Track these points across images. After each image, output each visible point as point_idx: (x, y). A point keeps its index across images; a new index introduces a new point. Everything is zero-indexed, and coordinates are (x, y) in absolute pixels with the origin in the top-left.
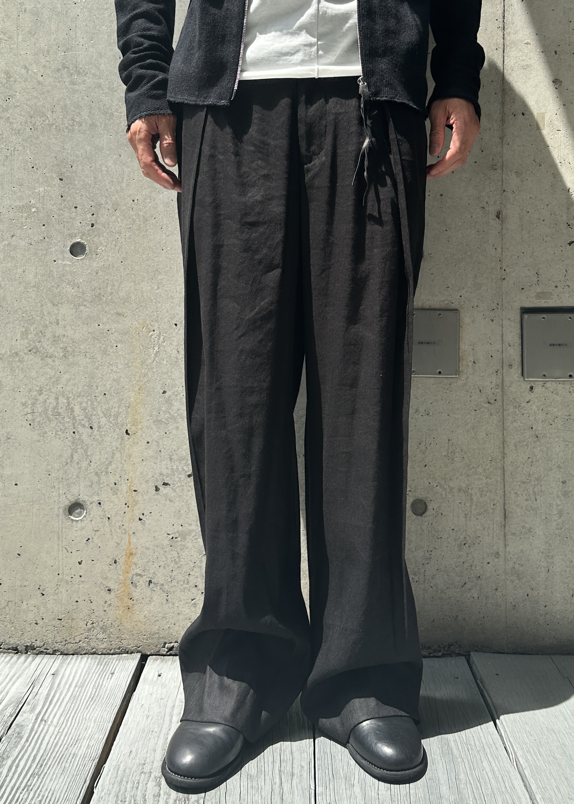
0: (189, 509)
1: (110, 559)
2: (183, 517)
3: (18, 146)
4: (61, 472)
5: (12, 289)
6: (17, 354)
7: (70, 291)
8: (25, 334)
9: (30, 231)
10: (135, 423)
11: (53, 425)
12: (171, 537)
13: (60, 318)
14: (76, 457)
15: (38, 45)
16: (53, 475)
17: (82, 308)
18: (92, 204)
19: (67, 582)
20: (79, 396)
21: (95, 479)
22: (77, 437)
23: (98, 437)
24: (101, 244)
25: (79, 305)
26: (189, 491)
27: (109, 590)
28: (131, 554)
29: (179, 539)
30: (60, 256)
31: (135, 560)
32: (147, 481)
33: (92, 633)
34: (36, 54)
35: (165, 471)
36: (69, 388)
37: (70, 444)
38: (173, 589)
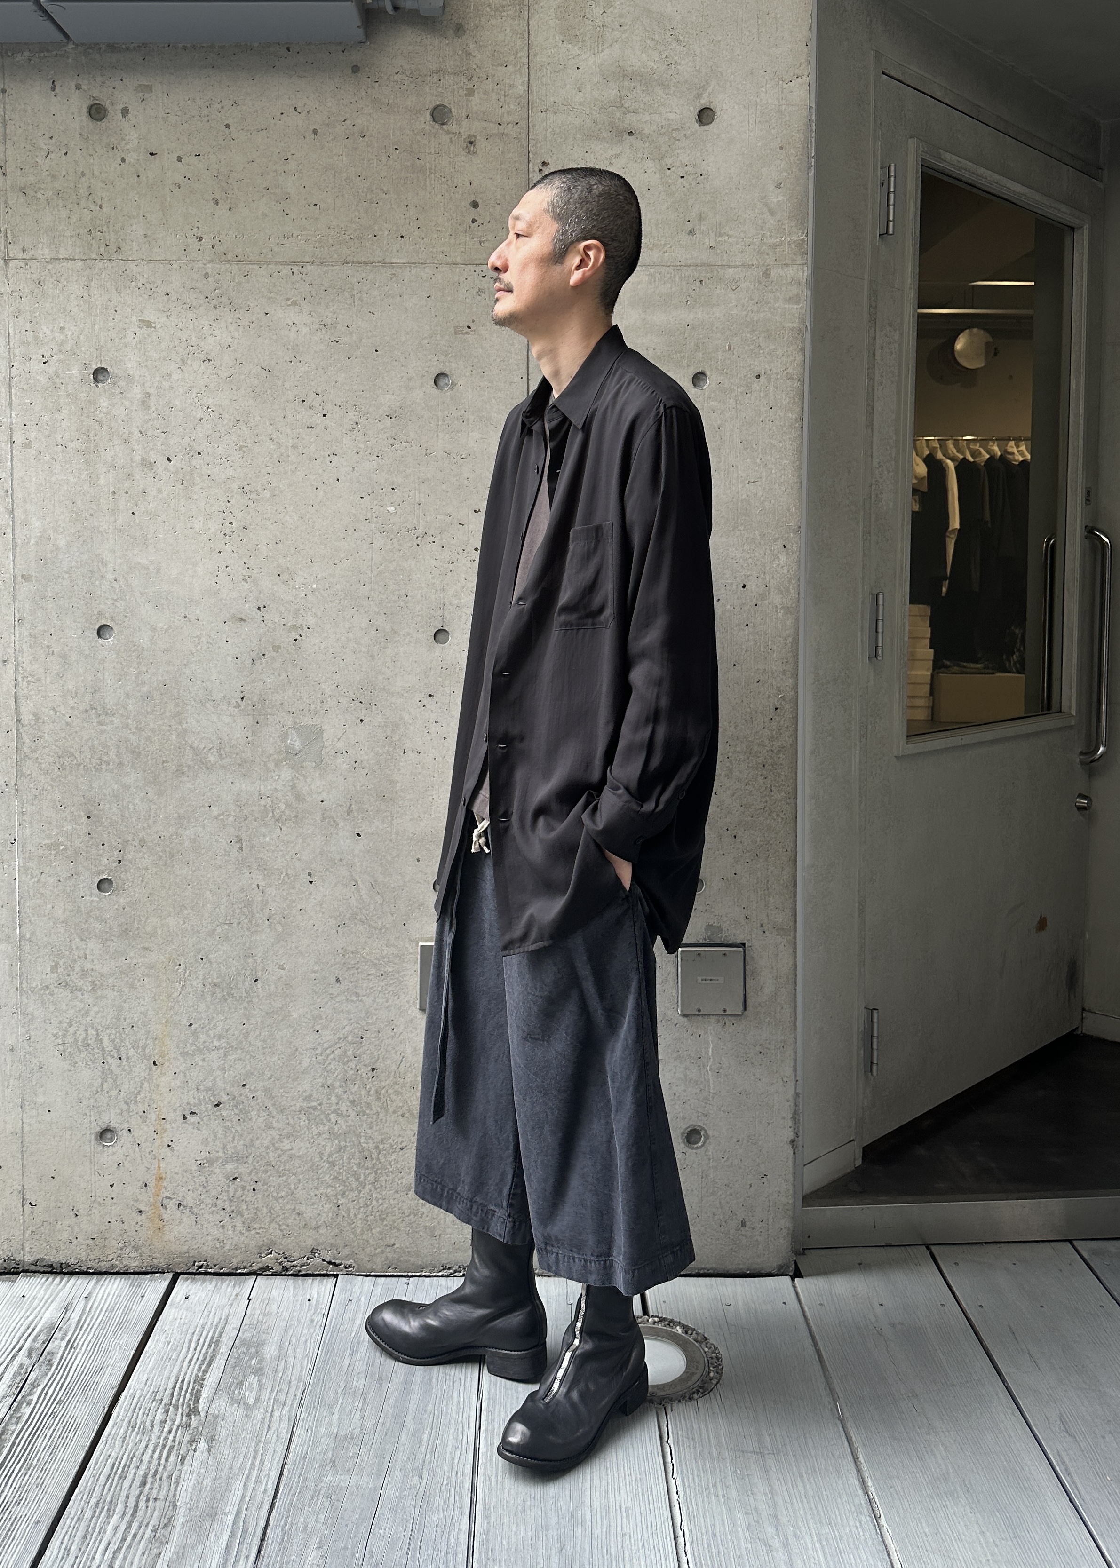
0: (216, 1136)
1: (141, 1183)
2: (211, 1144)
3: (46, 785)
4: (92, 1100)
5: (41, 924)
6: (47, 987)
7: (98, 926)
8: (54, 968)
9: (59, 869)
10: (162, 1055)
11: (82, 1056)
12: (199, 1163)
13: (88, 952)
14: (105, 1085)
15: (65, 687)
16: (84, 1103)
17: (109, 943)
18: (120, 841)
19: (100, 1204)
20: (107, 1028)
21: (125, 1107)
22: (107, 1067)
23: (126, 1067)
24: (128, 880)
25: (107, 940)
26: (215, 1120)
27: (140, 1212)
28: (161, 1178)
29: (207, 1165)
30: (88, 893)
31: (165, 1184)
32: (175, 1110)
33: (123, 1252)
34: (64, 696)
35: (192, 1101)
36: (97, 1020)
37: (100, 1073)
38: (203, 1211)
